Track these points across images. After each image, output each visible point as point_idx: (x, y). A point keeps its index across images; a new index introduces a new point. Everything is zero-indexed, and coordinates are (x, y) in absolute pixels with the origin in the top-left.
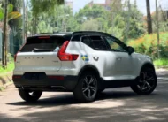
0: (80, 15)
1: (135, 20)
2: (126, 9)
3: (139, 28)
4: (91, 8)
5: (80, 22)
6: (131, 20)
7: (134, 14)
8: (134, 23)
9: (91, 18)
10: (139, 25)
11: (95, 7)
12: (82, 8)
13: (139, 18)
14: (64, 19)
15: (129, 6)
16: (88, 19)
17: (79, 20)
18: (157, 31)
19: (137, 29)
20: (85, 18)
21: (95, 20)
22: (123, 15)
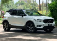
0: (17, 4)
1: (35, 6)
2: (32, 2)
3: (37, 9)
4: (20, 2)
5: (17, 6)
6: (34, 6)
7: (35, 4)
8: (35, 7)
9: (20, 5)
10: (36, 8)
11: (22, 1)
12: (17, 2)
13: (36, 5)
14: (11, 5)
15: (33, 1)
16: (19, 5)
17: (16, 5)
18: (42, 10)
19: (36, 9)
20: (18, 5)
21: (22, 6)
22: (31, 4)
